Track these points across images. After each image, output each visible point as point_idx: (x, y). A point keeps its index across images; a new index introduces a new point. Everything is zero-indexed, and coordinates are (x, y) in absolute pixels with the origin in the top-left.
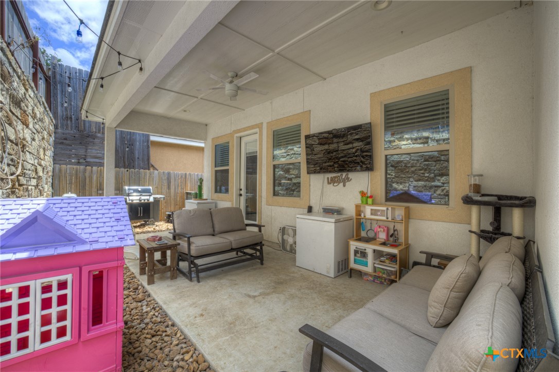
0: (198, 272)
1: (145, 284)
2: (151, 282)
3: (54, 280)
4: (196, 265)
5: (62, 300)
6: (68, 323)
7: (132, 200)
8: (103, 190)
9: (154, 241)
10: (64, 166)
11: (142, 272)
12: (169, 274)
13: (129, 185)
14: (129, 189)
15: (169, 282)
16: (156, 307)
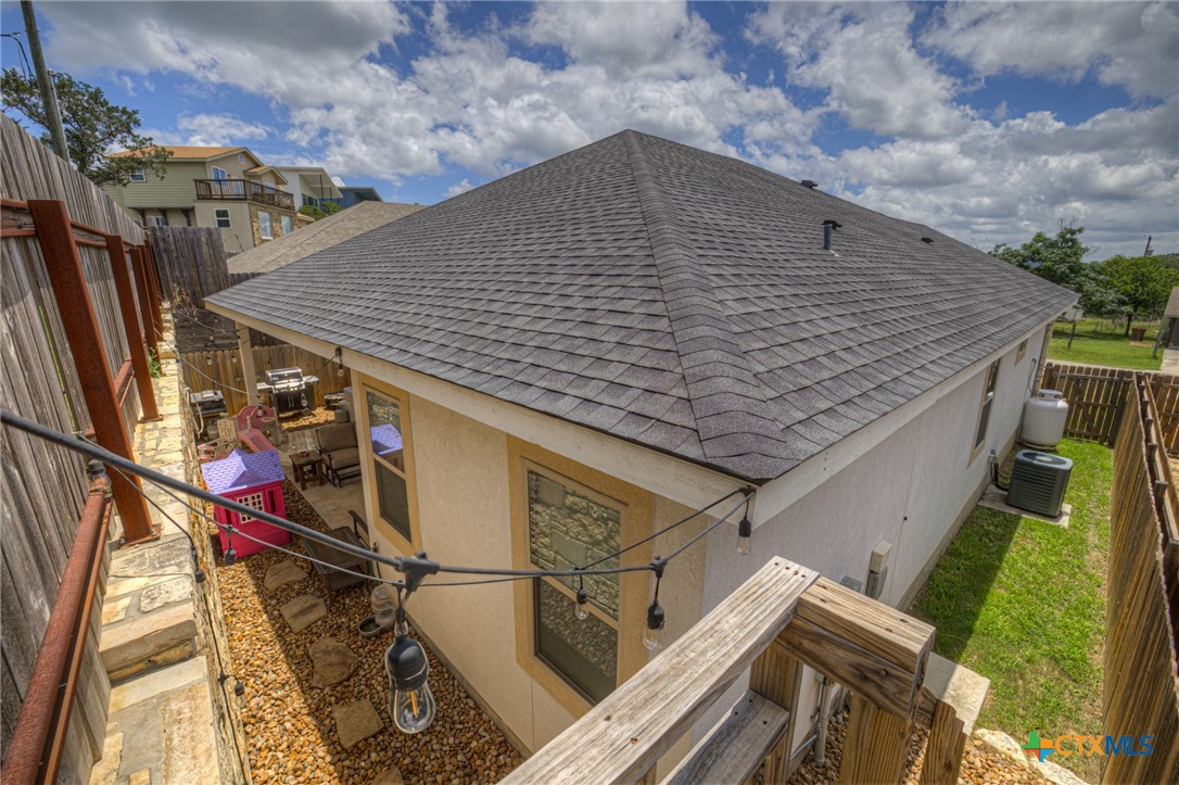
0: (340, 480)
1: (300, 490)
2: (304, 488)
3: (255, 495)
4: (338, 476)
5: (259, 502)
6: (262, 505)
7: (278, 390)
8: (242, 376)
9: (303, 457)
10: (191, 354)
11: (297, 480)
12: (318, 482)
13: (272, 368)
14: (273, 376)
15: (318, 488)
16: (308, 506)
